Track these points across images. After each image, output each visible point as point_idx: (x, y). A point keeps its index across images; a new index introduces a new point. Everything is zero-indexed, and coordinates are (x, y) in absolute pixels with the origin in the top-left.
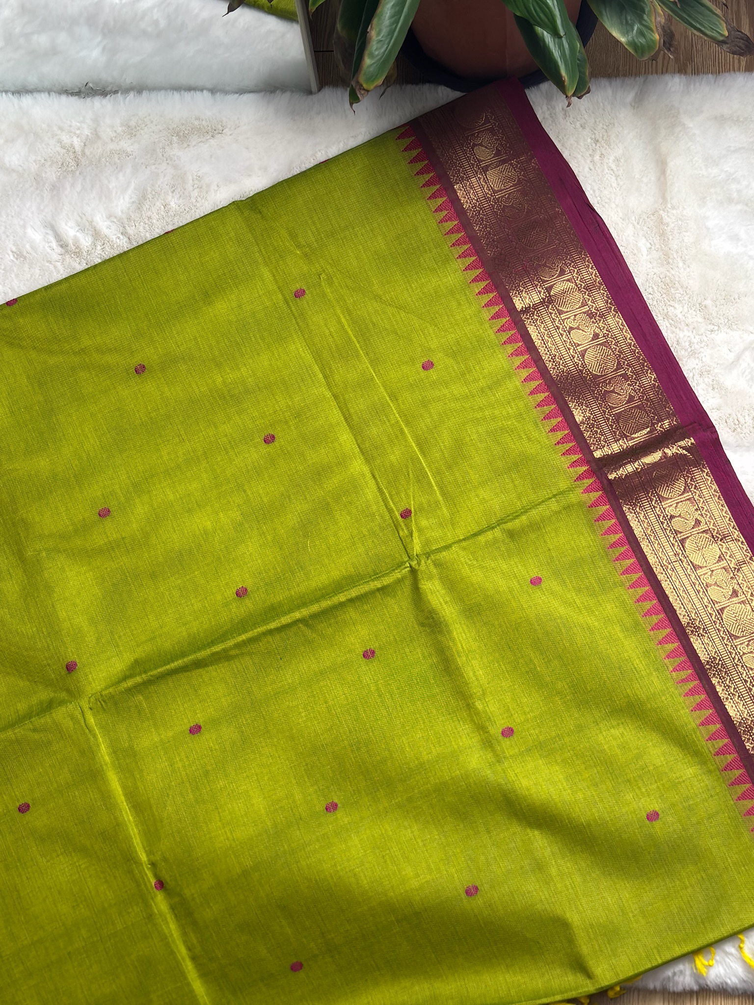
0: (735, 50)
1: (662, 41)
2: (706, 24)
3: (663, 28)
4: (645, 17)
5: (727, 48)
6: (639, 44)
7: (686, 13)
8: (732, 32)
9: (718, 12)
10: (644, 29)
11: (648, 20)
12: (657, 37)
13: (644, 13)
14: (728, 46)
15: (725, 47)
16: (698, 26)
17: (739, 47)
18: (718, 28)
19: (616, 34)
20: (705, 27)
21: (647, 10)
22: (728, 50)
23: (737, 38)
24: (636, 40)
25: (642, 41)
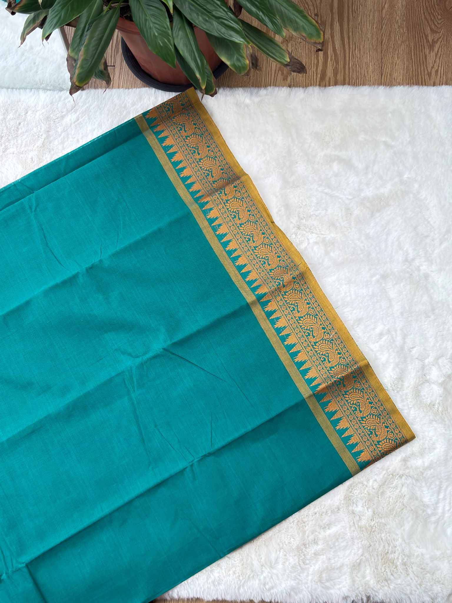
0: (294, 69)
1: (251, 64)
2: (277, 54)
3: (251, 56)
4: (241, 51)
5: (290, 68)
6: (237, 66)
7: (265, 48)
8: (292, 60)
9: (284, 48)
10: (240, 58)
11: (242, 52)
12: (247, 62)
13: (240, 48)
14: (290, 67)
15: (288, 67)
16: (273, 55)
17: (298, 68)
18: (284, 57)
19: (224, 59)
20: (276, 56)
21: (242, 46)
22: (290, 70)
23: (295, 63)
24: (236, 64)
25: (240, 64)
